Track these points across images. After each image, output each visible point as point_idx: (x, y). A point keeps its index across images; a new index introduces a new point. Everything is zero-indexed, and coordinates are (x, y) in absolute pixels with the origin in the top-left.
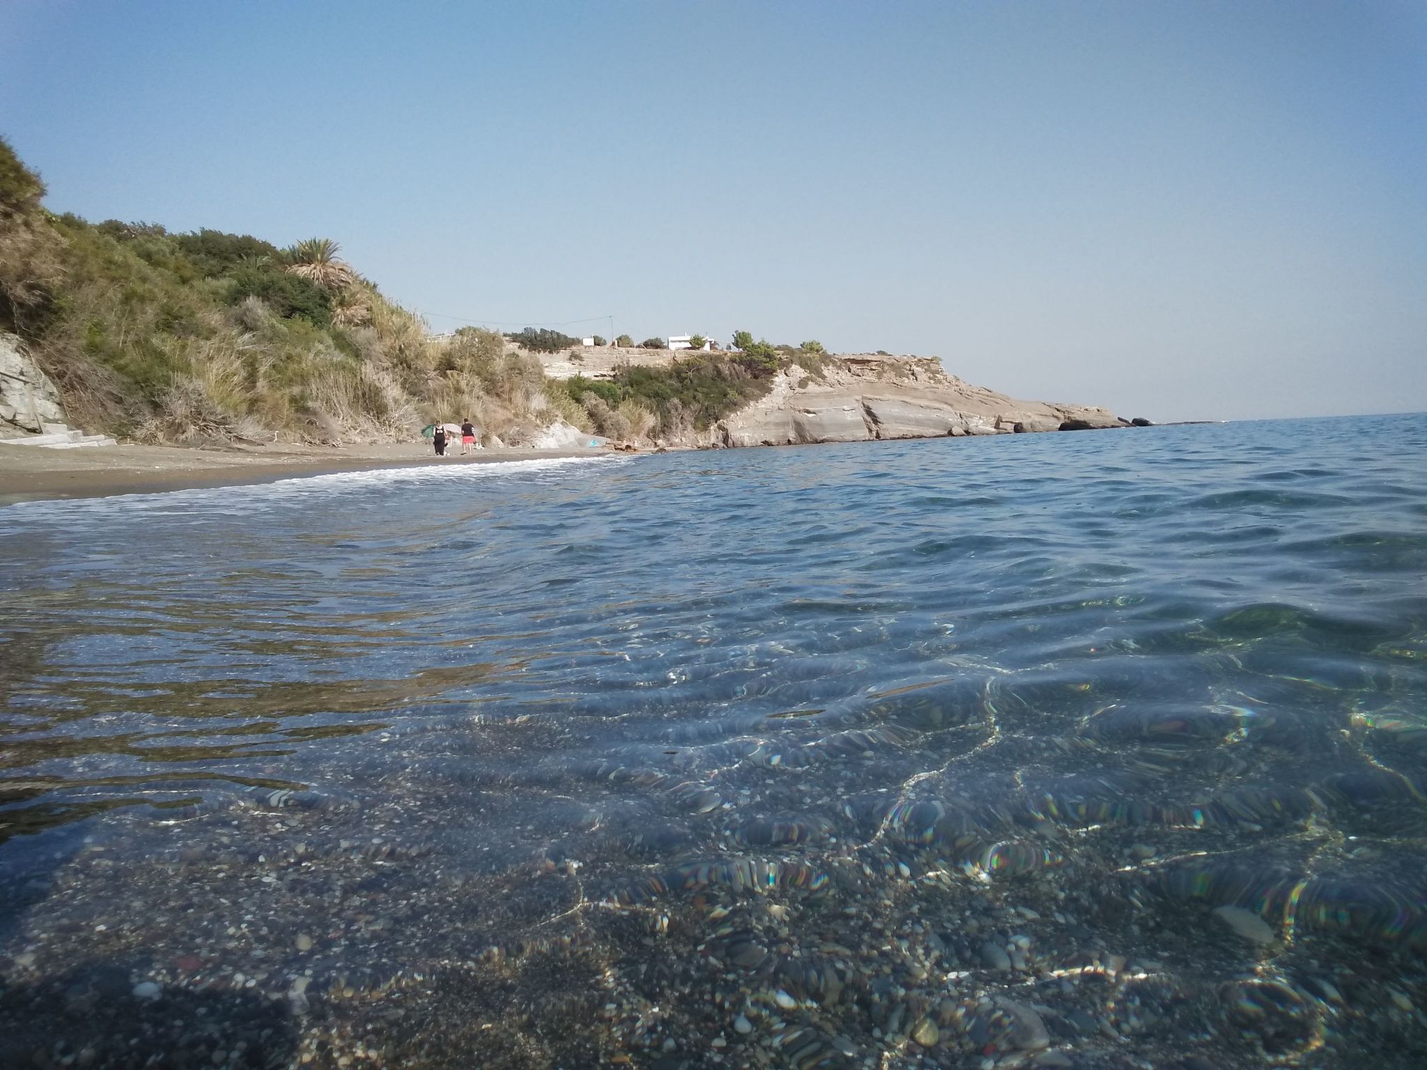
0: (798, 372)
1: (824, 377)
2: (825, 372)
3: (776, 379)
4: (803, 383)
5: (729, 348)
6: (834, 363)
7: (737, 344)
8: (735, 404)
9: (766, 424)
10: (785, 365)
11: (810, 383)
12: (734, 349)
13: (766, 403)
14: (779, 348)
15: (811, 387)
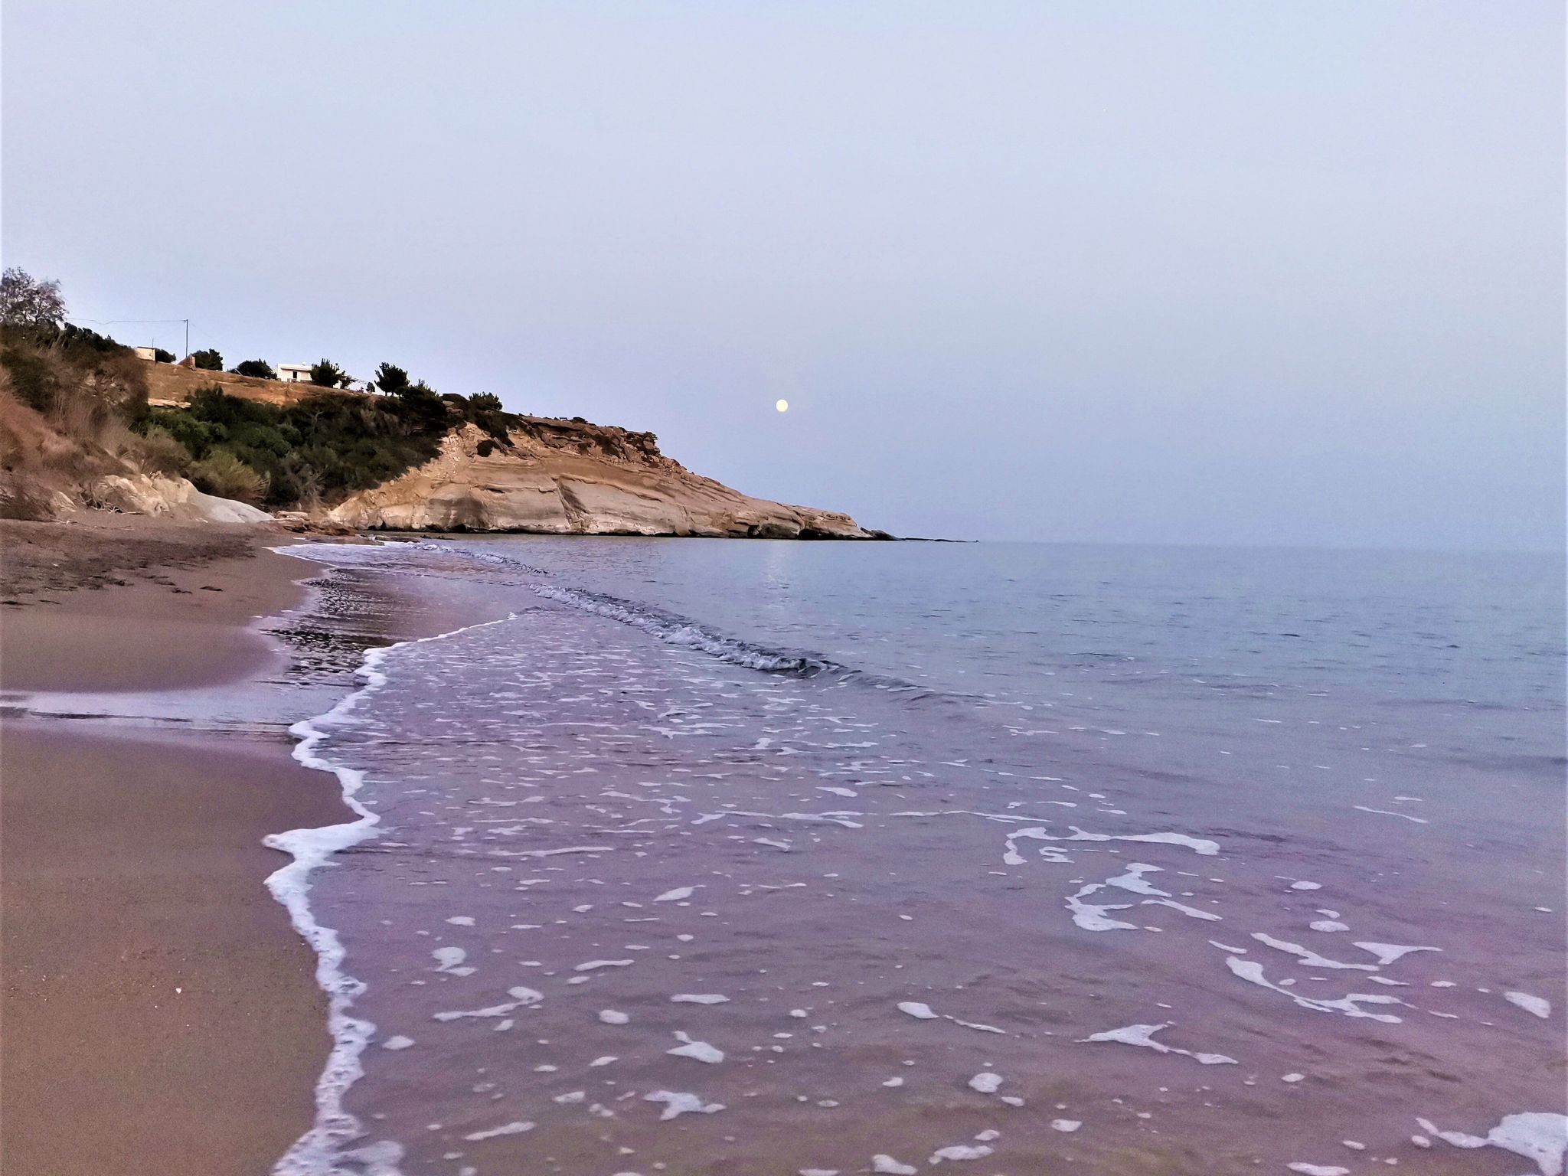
0: (475, 433)
1: (510, 444)
2: (511, 438)
3: (445, 439)
4: (484, 449)
5: (371, 388)
6: (523, 427)
7: (382, 384)
8: (387, 468)
9: (432, 502)
10: (458, 422)
11: (494, 449)
12: (379, 392)
13: (433, 470)
14: (447, 397)
15: (495, 454)
